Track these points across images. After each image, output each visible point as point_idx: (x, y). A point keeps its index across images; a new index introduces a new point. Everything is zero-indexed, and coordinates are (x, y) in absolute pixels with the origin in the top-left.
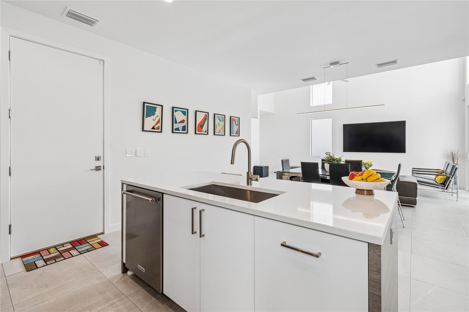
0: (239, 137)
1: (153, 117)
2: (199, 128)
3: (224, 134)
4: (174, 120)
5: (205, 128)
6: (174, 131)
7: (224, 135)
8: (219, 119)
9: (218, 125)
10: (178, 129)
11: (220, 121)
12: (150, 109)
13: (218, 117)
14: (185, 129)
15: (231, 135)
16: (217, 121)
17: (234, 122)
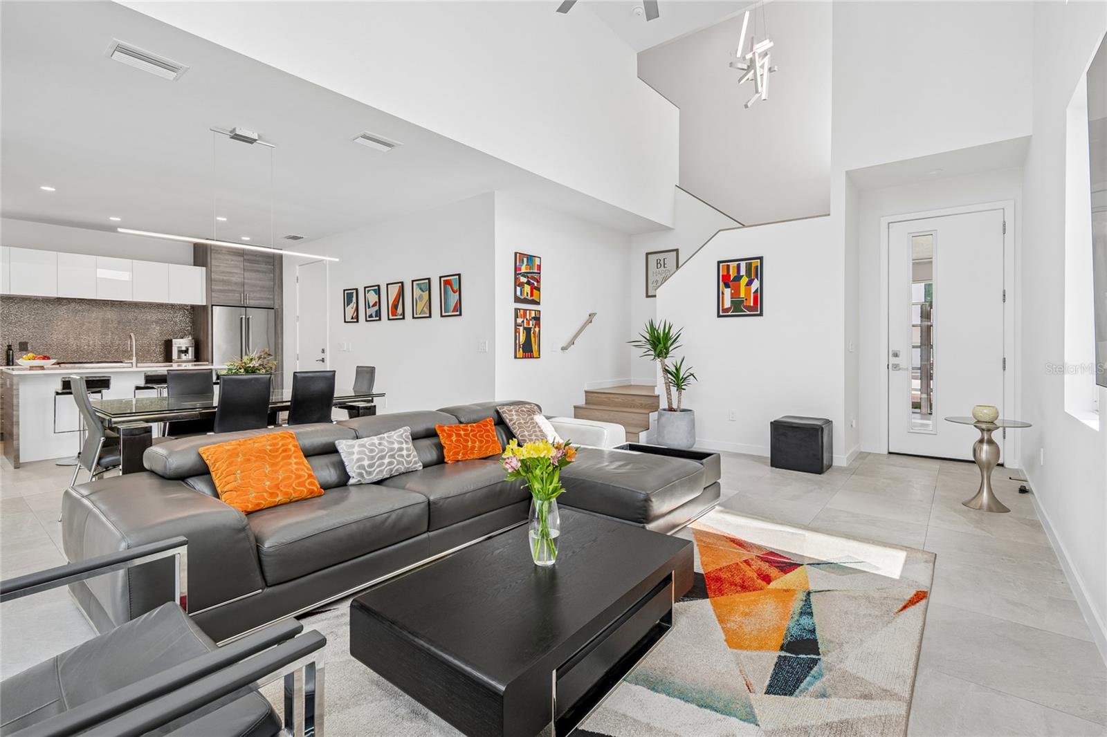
0: (460, 317)
1: (351, 305)
2: (396, 311)
3: (428, 315)
4: (367, 305)
5: (400, 310)
6: (369, 319)
7: (430, 316)
8: (421, 289)
9: (419, 299)
10: (371, 316)
11: (423, 291)
12: (349, 296)
13: (418, 284)
14: (378, 314)
15: (444, 314)
16: (417, 292)
17: (449, 287)
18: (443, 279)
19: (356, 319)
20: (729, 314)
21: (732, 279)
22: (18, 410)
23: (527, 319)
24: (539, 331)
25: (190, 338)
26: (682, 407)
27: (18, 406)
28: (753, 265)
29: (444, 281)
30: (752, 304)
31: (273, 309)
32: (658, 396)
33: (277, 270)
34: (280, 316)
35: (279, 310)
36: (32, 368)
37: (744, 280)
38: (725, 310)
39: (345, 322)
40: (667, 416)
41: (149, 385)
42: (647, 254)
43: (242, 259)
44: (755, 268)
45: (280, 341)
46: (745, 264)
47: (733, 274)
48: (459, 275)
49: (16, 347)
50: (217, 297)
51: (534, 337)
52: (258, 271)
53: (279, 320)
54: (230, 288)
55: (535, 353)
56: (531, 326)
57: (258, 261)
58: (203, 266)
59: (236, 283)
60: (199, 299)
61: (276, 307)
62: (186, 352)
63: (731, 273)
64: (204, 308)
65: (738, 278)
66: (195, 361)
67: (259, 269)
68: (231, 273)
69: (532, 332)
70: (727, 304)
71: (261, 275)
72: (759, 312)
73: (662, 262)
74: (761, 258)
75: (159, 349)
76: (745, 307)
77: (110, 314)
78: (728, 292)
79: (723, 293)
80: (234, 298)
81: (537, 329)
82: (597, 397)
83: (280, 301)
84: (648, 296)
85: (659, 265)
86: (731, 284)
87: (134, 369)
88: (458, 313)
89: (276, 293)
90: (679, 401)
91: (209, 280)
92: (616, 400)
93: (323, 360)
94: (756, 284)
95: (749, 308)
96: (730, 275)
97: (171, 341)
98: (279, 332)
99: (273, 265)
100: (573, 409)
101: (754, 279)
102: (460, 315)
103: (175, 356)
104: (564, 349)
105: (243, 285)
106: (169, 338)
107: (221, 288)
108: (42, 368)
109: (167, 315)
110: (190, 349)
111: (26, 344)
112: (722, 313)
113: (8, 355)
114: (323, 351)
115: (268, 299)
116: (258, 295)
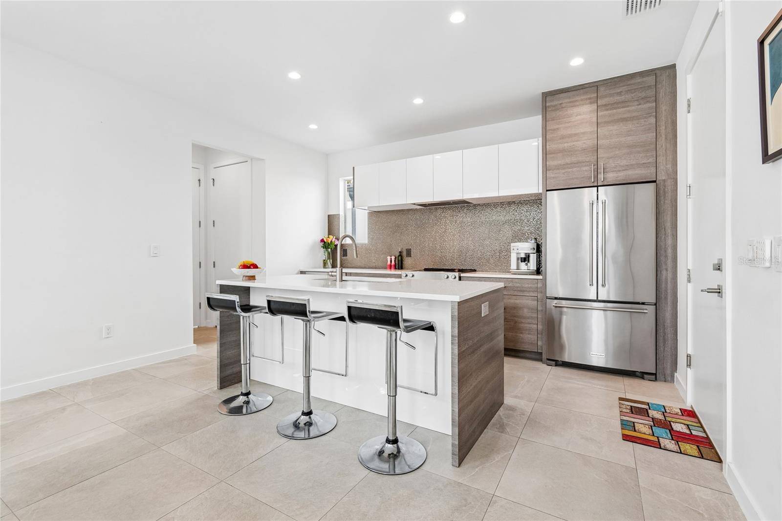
25: (531, 242)
31: (655, 181)
33: (664, 108)
34: (669, 195)
35: (669, 183)
43: (594, 106)
45: (669, 241)
50: (555, 178)
52: (632, 119)
53: (668, 202)
54: (574, 159)
57: (626, 102)
59: (586, 149)
60: (537, 186)
61: (661, 177)
62: (527, 259)
67: (625, 116)
68: (577, 135)
71: (630, 126)
80: (580, 174)
83: (669, 166)
89: (662, 152)
91: (545, 154)
93: (719, 291)
98: (668, 225)
103: (514, 266)
105: (596, 149)
107: (562, 162)
110: (531, 256)
111: (410, 250)
113: (399, 260)
114: (718, 268)
115: (645, 165)
116: (624, 162)
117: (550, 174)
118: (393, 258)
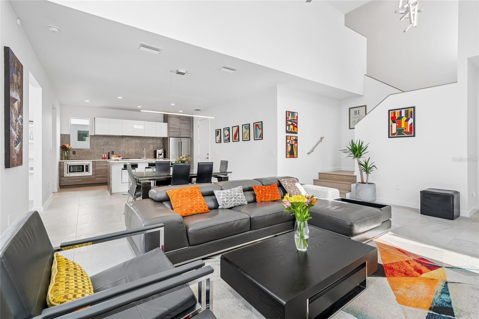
0: (262, 140)
1: (219, 136)
2: (236, 138)
4: (225, 136)
5: (237, 138)
6: (225, 141)
7: (250, 140)
8: (246, 128)
9: (245, 133)
10: (226, 140)
11: (247, 129)
12: (218, 132)
13: (244, 127)
14: (229, 139)
15: (255, 139)
16: (244, 130)
17: (257, 127)
18: (255, 124)
19: (220, 141)
20: (395, 136)
21: (396, 118)
22: (111, 175)
23: (291, 140)
24: (297, 145)
25: (162, 149)
26: (369, 182)
27: (111, 173)
28: (409, 111)
29: (255, 125)
30: (409, 131)
31: (190, 138)
32: (356, 176)
33: (191, 123)
36: (115, 160)
37: (404, 119)
38: (392, 134)
39: (216, 143)
40: (361, 186)
41: (149, 167)
42: (350, 109)
43: (179, 119)
44: (411, 113)
45: (192, 150)
46: (404, 111)
47: (397, 116)
48: (262, 122)
49: (111, 153)
50: (172, 134)
51: (295, 148)
52: (185, 124)
53: (192, 142)
54: (175, 130)
55: (295, 156)
56: (293, 143)
57: (185, 120)
58: (166, 122)
59: (177, 128)
60: (165, 135)
61: (191, 137)
62: (161, 155)
63: (396, 115)
64: (167, 138)
65: (400, 118)
66: (164, 158)
68: (176, 125)
69: (294, 146)
70: (394, 131)
71: (185, 125)
72: (413, 135)
73: (358, 112)
74: (414, 108)
75: (152, 154)
76: (404, 132)
77: (138, 141)
78: (394, 125)
79: (391, 126)
80: (177, 134)
81: (296, 145)
82: (325, 176)
83: (192, 135)
84: (350, 128)
85: (356, 114)
86: (396, 121)
87: (145, 161)
88: (261, 138)
89: (191, 132)
90: (367, 179)
91: (169, 128)
92: (334, 177)
93: (208, 158)
94: (411, 121)
95: (407, 133)
96: (396, 117)
97: (156, 150)
98: (192, 147)
99: (190, 121)
100: (313, 181)
101: (410, 118)
102: (262, 139)
103: (157, 156)
104: (308, 153)
105: (180, 129)
106: (156, 149)
107: (173, 130)
108: (118, 160)
109: (155, 141)
110: (162, 153)
111: (113, 152)
112: (391, 135)
113: (108, 156)
114: (208, 154)
115: (188, 134)
116: (185, 133)
117: (170, 133)
118: (105, 155)
